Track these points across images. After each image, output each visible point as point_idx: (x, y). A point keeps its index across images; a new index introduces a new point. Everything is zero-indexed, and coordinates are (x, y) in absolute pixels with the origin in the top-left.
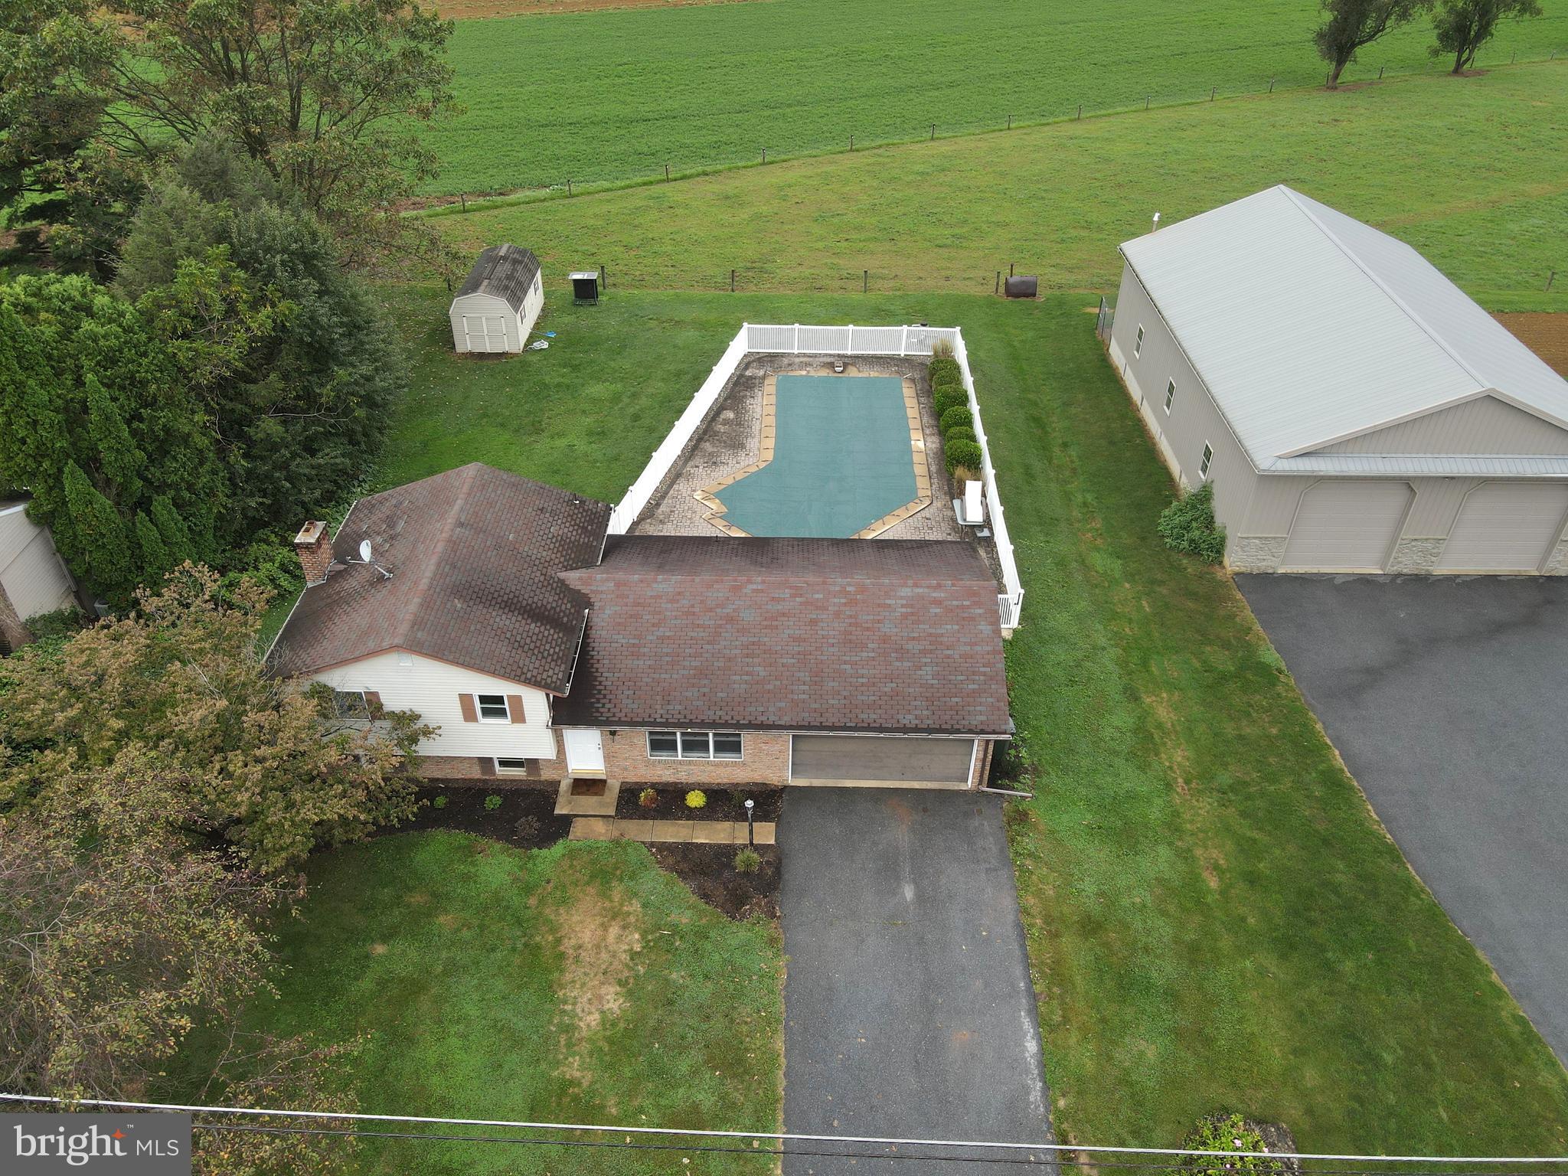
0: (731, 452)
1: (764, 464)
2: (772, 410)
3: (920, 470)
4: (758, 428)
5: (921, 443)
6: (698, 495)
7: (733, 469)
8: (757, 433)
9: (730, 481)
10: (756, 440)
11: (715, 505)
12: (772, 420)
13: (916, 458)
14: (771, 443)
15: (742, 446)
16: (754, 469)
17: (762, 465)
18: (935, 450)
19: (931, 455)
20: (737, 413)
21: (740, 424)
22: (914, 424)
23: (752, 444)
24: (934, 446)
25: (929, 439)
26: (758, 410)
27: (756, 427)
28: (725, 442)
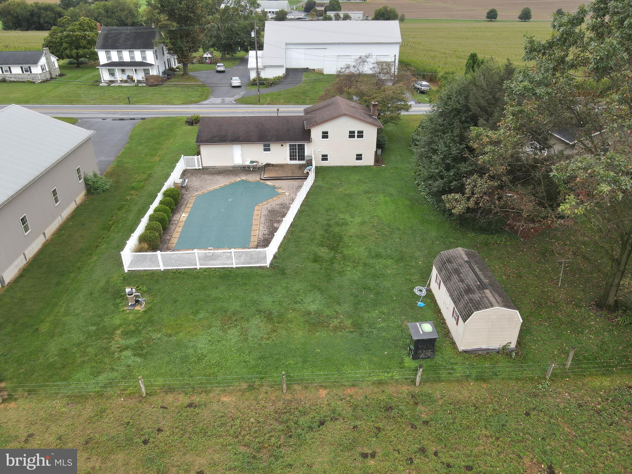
0: (275, 209)
1: (259, 205)
2: (254, 227)
3: (190, 205)
4: (262, 219)
5: (183, 216)
6: (287, 194)
7: (274, 203)
8: (262, 217)
9: (274, 199)
10: (263, 214)
11: (280, 191)
12: (254, 222)
13: (189, 210)
14: (256, 213)
15: (269, 211)
16: (264, 203)
17: (260, 204)
18: (178, 214)
19: (181, 212)
20: (272, 226)
21: (271, 221)
22: (182, 224)
23: (265, 212)
24: (177, 216)
25: (178, 219)
26: (261, 228)
27: (263, 220)
28: (278, 213)
